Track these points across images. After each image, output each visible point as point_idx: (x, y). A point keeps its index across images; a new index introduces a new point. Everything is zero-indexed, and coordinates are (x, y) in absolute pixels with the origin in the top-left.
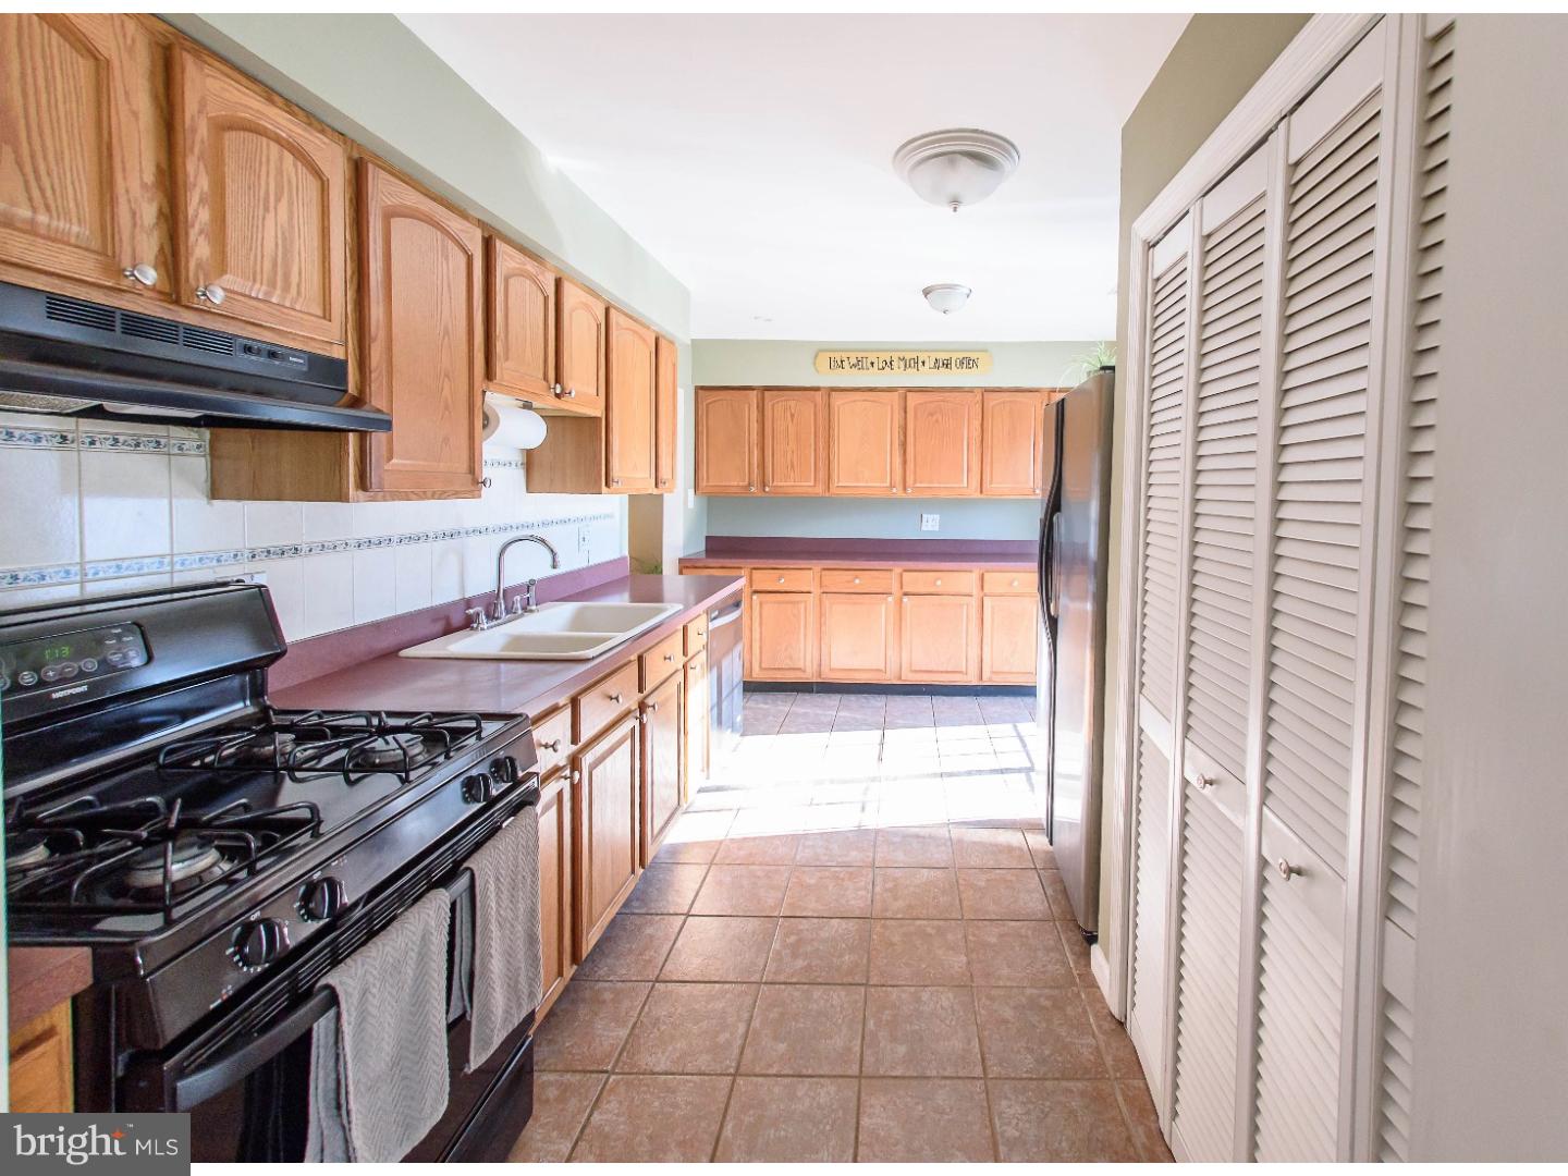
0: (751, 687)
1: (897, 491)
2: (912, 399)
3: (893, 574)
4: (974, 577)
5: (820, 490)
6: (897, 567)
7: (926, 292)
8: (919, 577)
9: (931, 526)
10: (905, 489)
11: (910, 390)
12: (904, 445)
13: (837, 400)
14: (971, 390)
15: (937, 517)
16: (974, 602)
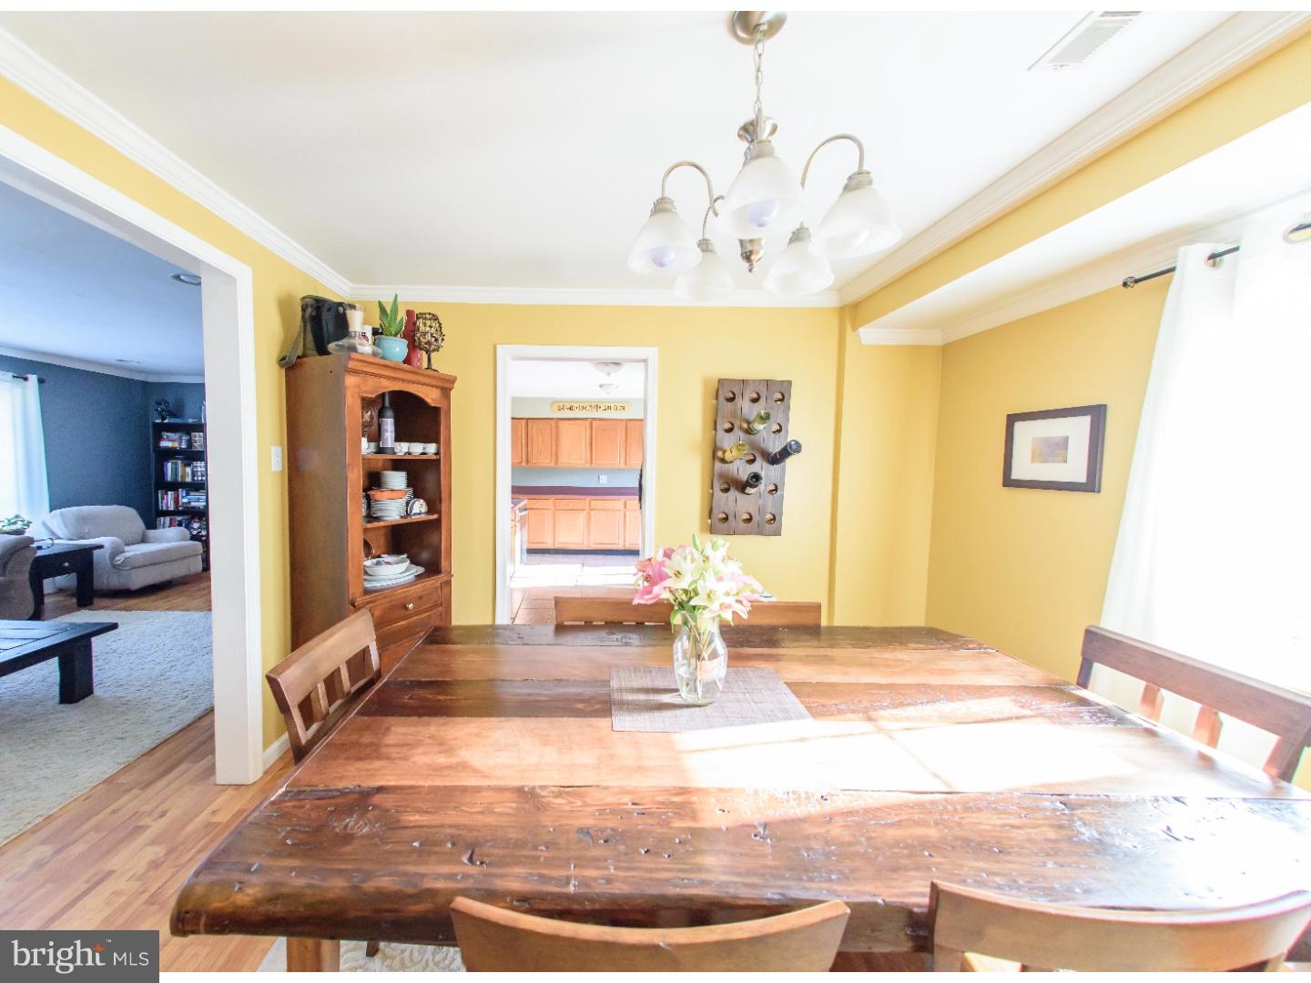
0: (531, 551)
1: (588, 465)
2: (595, 424)
3: (585, 501)
4: (622, 503)
5: (553, 464)
6: (588, 498)
7: (601, 386)
8: (598, 503)
9: (604, 481)
10: (592, 463)
11: (594, 419)
12: (591, 445)
13: (562, 424)
14: (622, 420)
15: (606, 477)
16: (622, 514)
